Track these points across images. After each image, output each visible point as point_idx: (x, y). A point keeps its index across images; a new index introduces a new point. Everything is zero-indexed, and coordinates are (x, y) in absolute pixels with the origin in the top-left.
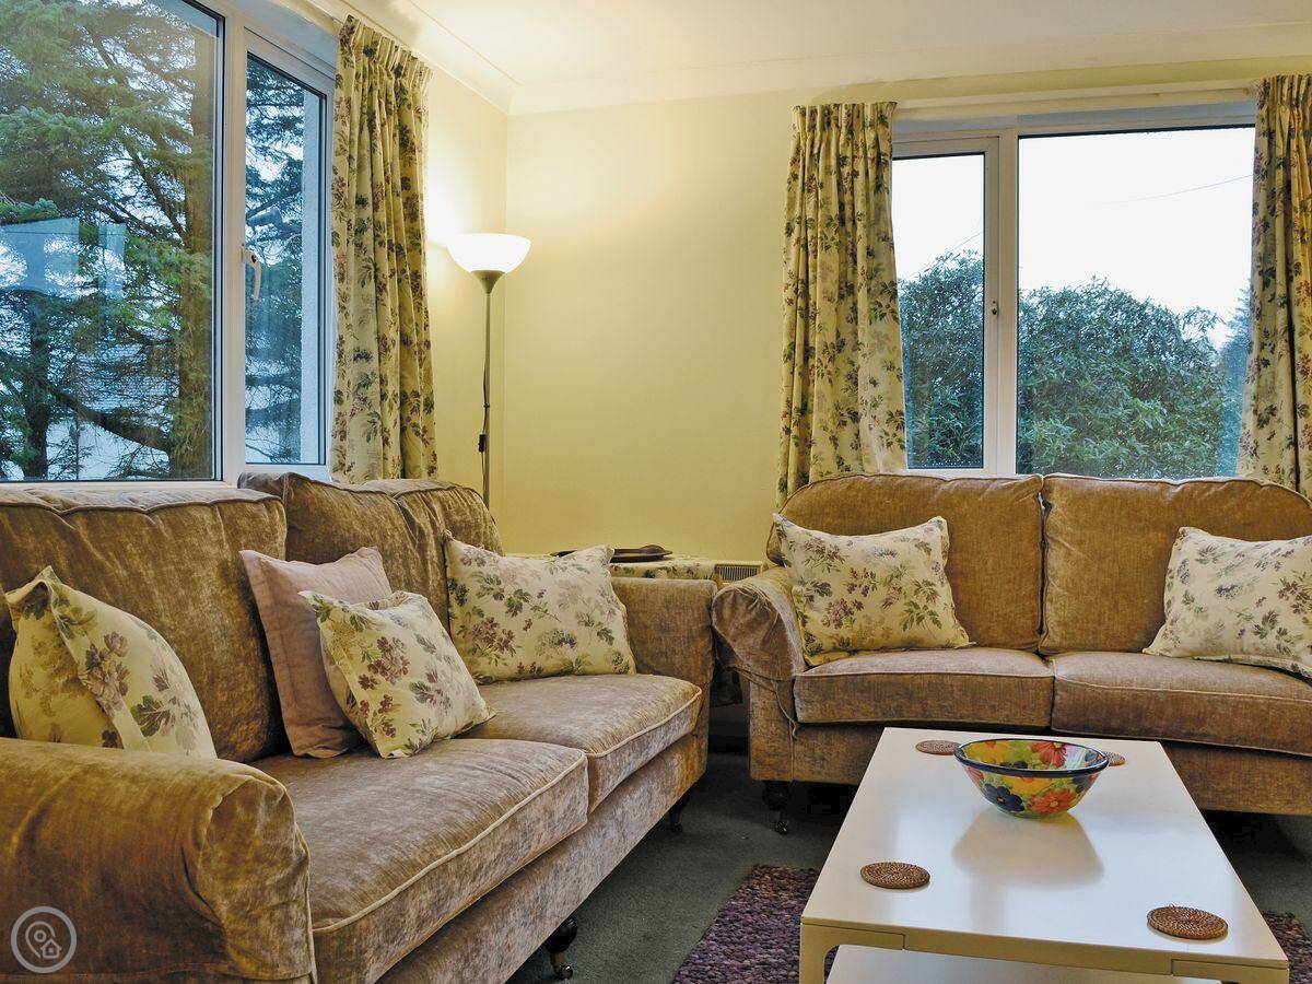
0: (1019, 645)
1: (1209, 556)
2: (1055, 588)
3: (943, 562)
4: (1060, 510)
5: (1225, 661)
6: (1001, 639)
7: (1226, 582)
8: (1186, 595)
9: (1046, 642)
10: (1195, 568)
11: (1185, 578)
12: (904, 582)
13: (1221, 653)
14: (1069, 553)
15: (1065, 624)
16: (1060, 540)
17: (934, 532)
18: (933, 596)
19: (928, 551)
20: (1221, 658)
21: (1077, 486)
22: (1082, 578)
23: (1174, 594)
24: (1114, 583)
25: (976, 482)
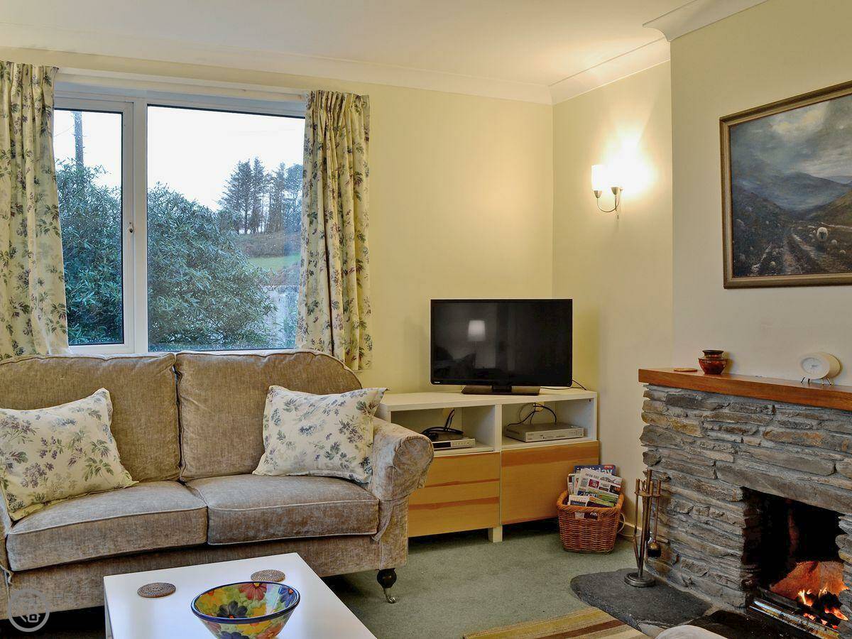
0: (166, 477)
1: (292, 406)
2: (189, 434)
3: (109, 423)
4: (189, 378)
5: (306, 475)
6: (153, 474)
7: (306, 424)
8: (279, 434)
9: (186, 473)
10: (284, 415)
11: (277, 422)
12: (85, 444)
13: (304, 470)
14: (197, 408)
15: (199, 459)
16: (191, 399)
17: (100, 401)
18: (105, 452)
19: (99, 417)
20: (304, 473)
21: (199, 361)
22: (208, 426)
23: (270, 432)
24: (230, 428)
25: (127, 360)
